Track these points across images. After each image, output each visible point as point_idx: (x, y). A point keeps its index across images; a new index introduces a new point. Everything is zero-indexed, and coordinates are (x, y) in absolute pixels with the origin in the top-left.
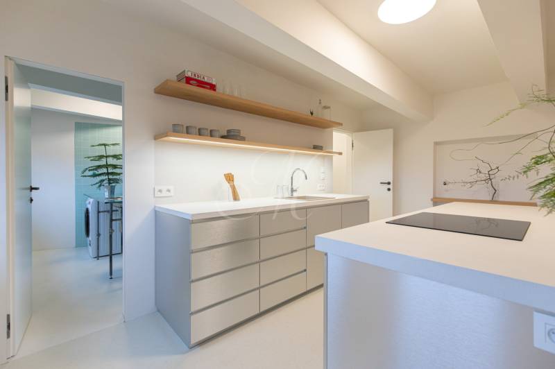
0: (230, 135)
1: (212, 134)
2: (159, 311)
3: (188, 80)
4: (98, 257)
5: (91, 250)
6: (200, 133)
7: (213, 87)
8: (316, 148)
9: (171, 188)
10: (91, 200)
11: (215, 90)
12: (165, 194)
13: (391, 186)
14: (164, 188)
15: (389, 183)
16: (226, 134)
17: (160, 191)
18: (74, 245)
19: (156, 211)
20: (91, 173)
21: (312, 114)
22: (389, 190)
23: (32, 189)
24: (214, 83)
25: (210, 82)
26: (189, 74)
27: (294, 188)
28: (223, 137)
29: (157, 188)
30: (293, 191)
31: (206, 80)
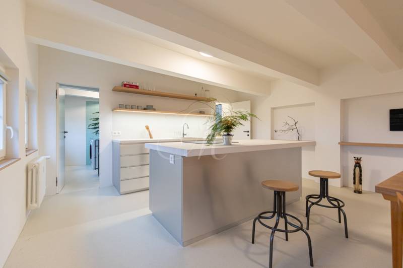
0: (148, 108)
1: (138, 108)
2: (114, 185)
3: (125, 85)
4: (95, 169)
5: (93, 166)
6: (132, 108)
7: (137, 87)
8: (201, 112)
9: (120, 132)
10: (92, 140)
11: (138, 88)
12: (117, 134)
13: (249, 133)
14: (117, 132)
15: (248, 132)
16: (146, 107)
17: (115, 133)
18: (85, 164)
19: (113, 142)
20: (93, 127)
21: (196, 95)
22: (248, 135)
23: (65, 132)
24: (138, 85)
25: (136, 84)
26: (125, 83)
27: (185, 133)
28: (145, 109)
29: (113, 132)
30: (184, 134)
31: (134, 84)
